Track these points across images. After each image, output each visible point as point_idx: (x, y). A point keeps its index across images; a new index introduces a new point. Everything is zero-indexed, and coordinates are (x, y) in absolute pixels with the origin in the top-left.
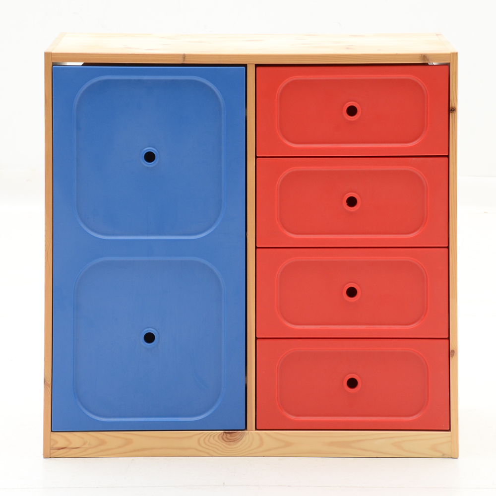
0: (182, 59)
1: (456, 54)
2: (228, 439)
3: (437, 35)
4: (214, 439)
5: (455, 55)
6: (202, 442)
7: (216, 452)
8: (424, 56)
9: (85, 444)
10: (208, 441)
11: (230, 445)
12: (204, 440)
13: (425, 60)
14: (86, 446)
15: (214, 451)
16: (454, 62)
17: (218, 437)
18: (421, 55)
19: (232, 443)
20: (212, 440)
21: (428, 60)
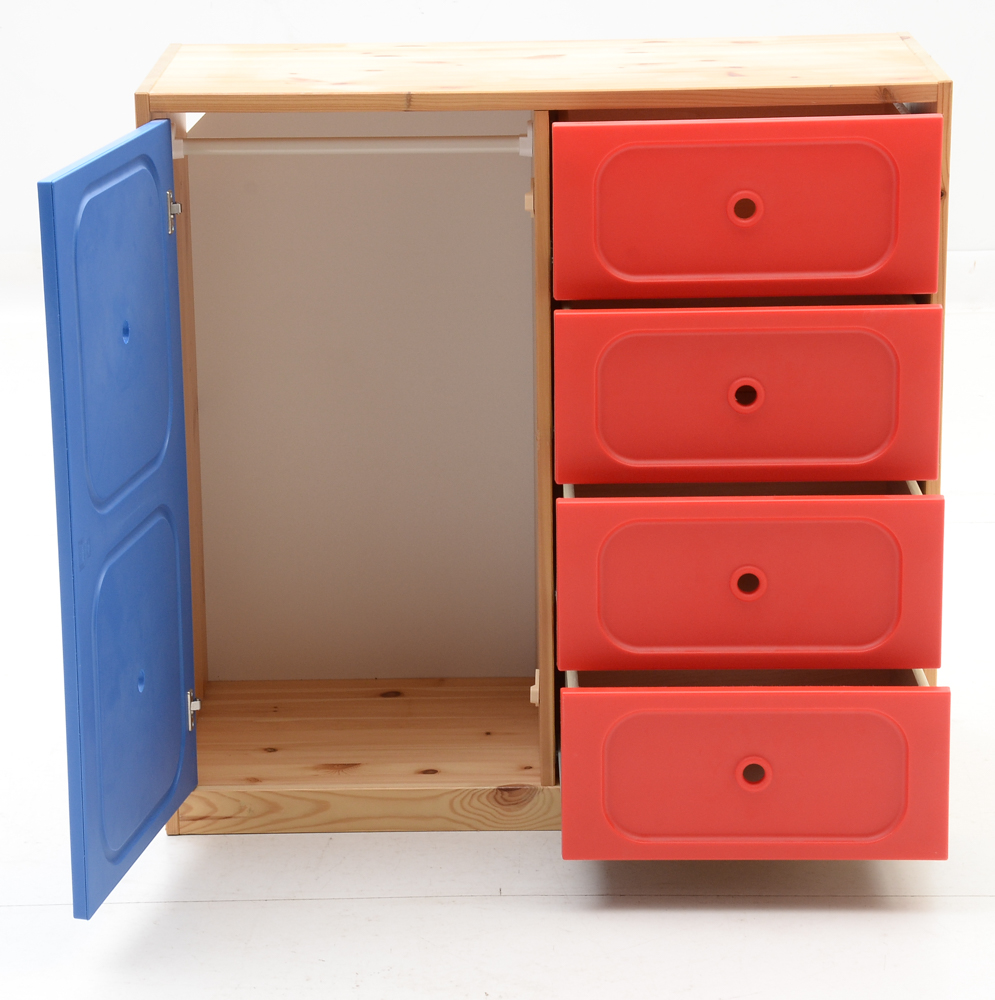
0: (405, 103)
1: (950, 85)
2: (505, 800)
3: (902, 38)
4: (478, 800)
5: (946, 87)
6: (457, 806)
7: (484, 823)
8: (885, 91)
9: (241, 810)
10: (469, 804)
11: (510, 810)
12: (462, 801)
13: (886, 98)
14: (245, 814)
15: (480, 821)
16: (946, 100)
17: (488, 797)
18: (880, 87)
19: (512, 807)
20: (475, 802)
21: (892, 97)
